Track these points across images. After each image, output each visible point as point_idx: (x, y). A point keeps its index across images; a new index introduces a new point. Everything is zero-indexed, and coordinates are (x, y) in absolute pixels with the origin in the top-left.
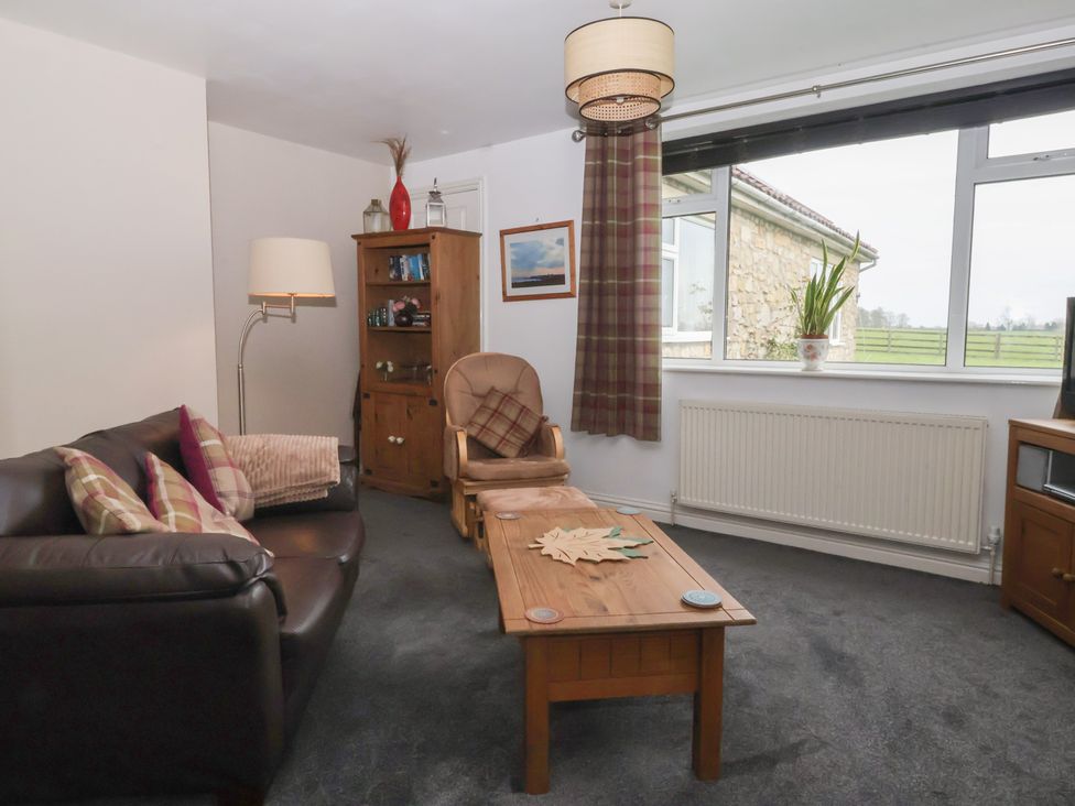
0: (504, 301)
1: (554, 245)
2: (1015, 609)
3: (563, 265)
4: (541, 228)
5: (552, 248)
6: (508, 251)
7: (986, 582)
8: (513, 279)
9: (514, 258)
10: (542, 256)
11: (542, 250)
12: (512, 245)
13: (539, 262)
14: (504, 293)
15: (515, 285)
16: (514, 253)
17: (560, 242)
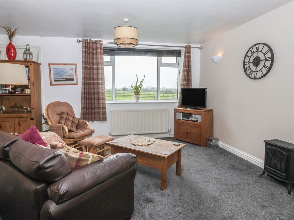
0: (51, 85)
1: (69, 70)
2: (178, 140)
3: (73, 76)
4: (65, 64)
5: (69, 71)
6: (52, 70)
7: (169, 137)
8: (54, 79)
9: (54, 72)
10: (65, 73)
11: (65, 71)
12: (53, 69)
13: (64, 74)
14: (51, 83)
15: (55, 81)
16: (54, 71)
17: (72, 69)
